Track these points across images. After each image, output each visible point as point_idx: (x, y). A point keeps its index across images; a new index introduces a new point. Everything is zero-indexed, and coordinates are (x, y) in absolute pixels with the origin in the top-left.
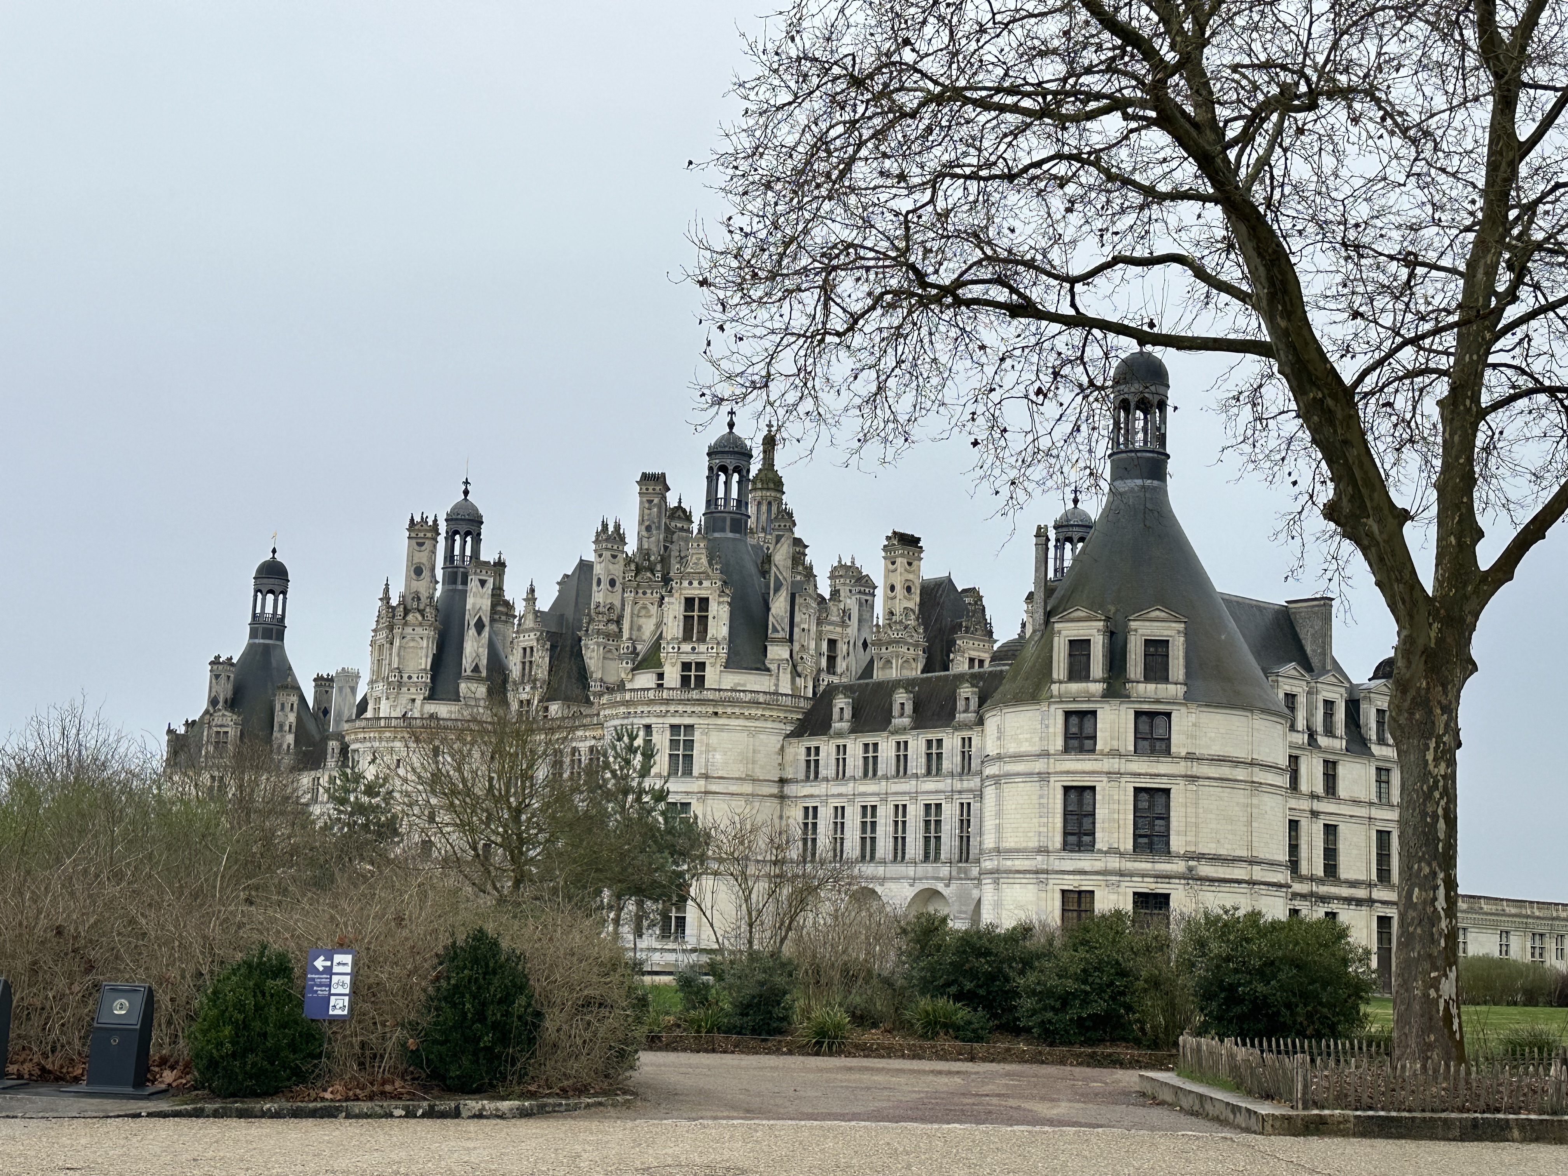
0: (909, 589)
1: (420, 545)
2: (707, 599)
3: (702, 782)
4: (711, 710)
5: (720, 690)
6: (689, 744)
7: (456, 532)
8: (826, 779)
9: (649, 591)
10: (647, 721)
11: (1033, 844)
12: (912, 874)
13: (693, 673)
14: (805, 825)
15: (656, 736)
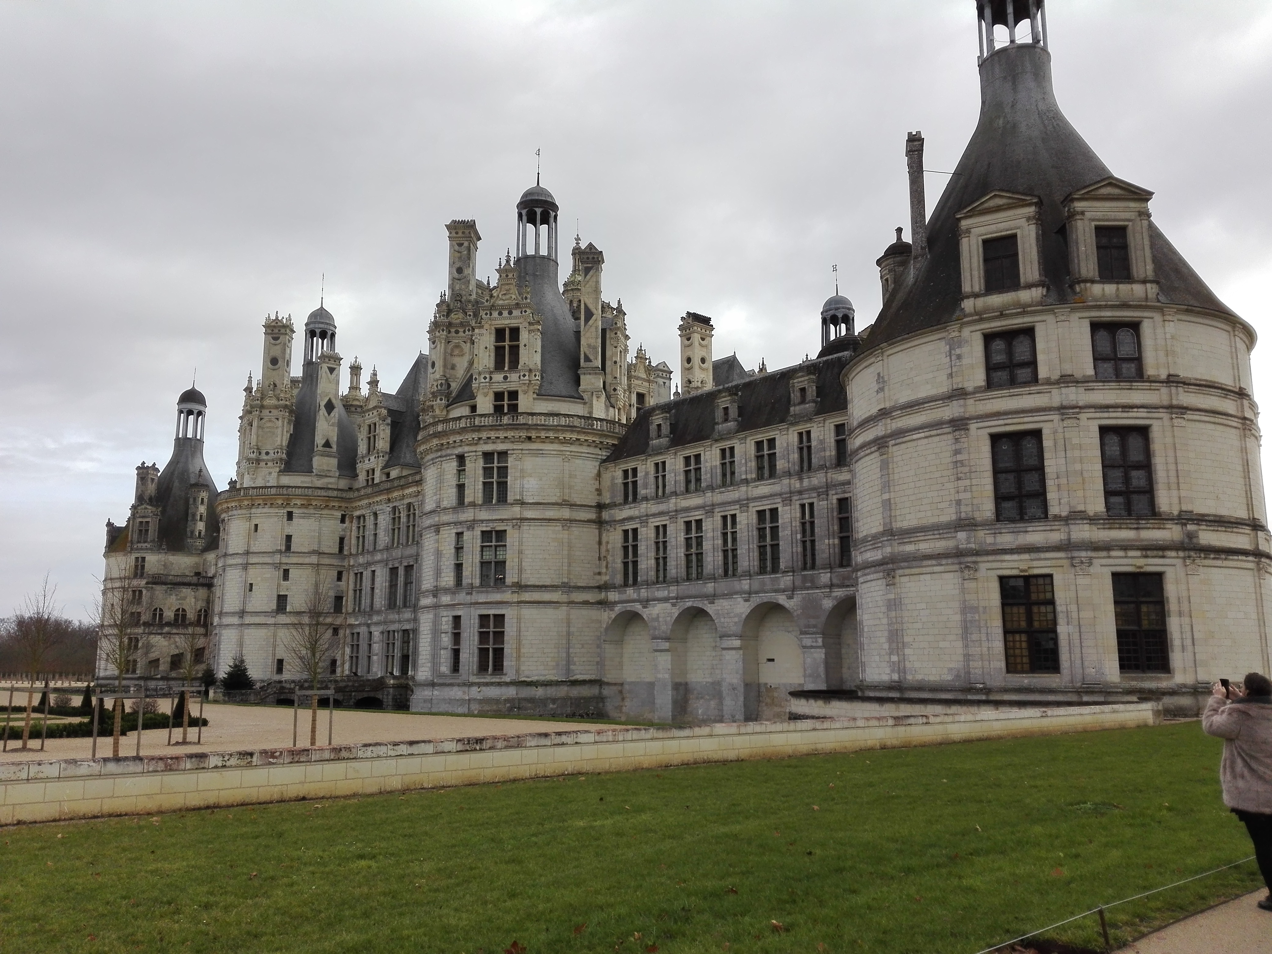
0: (703, 361)
1: (276, 339)
2: (518, 328)
3: (517, 509)
4: (524, 434)
5: (533, 416)
6: (503, 471)
7: (313, 334)
8: (646, 499)
9: (461, 330)
10: (460, 451)
11: (951, 518)
12: (746, 588)
13: (506, 402)
14: (626, 548)
15: (469, 465)
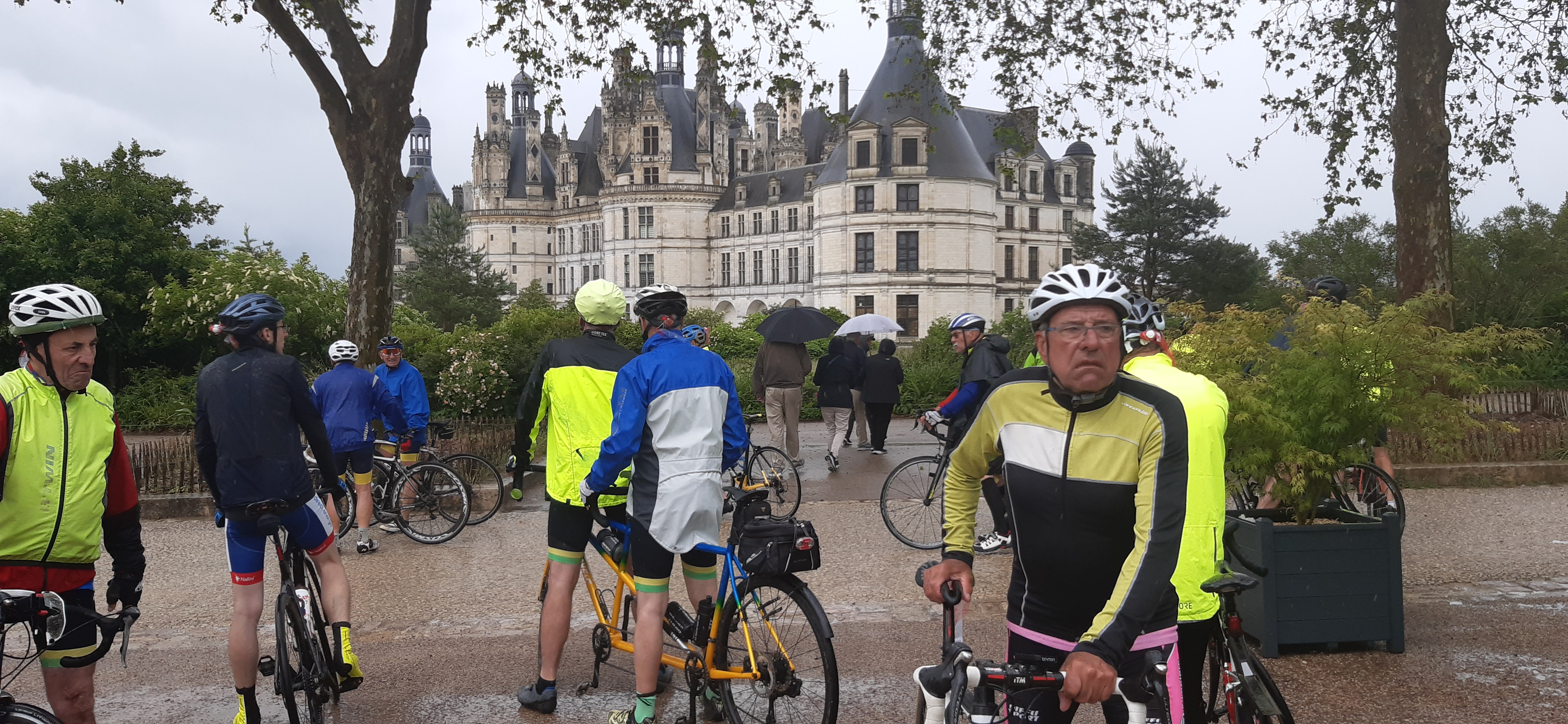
0: (795, 116)
1: (495, 101)
2: (657, 128)
3: (659, 241)
4: (662, 196)
5: (667, 184)
6: (650, 218)
7: (518, 93)
8: (734, 236)
10: (624, 205)
11: (839, 269)
12: (782, 291)
13: (651, 175)
14: (724, 264)
15: (630, 215)
